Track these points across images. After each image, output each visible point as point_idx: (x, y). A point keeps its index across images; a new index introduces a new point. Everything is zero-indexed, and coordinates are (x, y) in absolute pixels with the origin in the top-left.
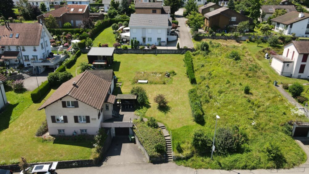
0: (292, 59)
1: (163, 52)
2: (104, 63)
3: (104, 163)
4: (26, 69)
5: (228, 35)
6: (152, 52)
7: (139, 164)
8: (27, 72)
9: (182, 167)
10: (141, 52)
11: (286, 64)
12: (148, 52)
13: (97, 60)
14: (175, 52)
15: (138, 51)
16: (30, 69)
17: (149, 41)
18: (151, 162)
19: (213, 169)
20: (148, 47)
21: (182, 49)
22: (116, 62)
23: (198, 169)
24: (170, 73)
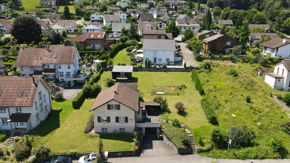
0: (282, 75)
1: (172, 70)
2: (126, 78)
3: (142, 154)
4: (61, 83)
5: (225, 56)
6: (162, 70)
7: (170, 155)
8: (62, 86)
9: (205, 157)
10: (153, 70)
11: (278, 79)
12: (160, 70)
13: (120, 76)
14: (182, 70)
15: (151, 70)
16: (64, 83)
17: (159, 61)
18: (179, 154)
19: (230, 159)
20: (160, 66)
21: (188, 68)
22: (134, 78)
23: (218, 158)
24: (182, 87)
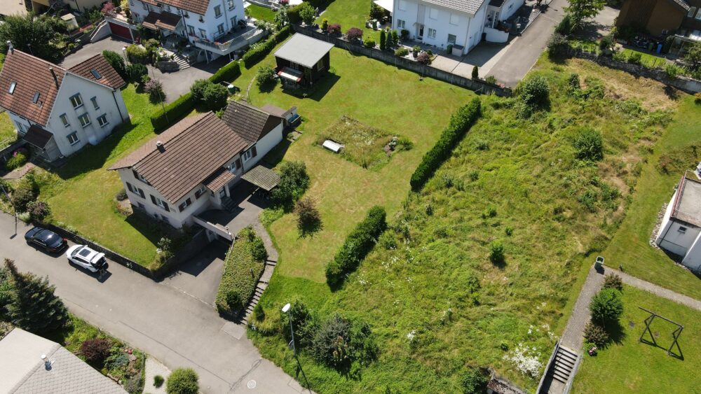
1: (439, 75)
2: (295, 78)
3: (167, 280)
7: (203, 305)
10: (394, 62)
17: (429, 35)
19: (285, 372)
20: (415, 55)
21: (480, 82)
22: (333, 74)
23: (266, 358)
24: (398, 143)
